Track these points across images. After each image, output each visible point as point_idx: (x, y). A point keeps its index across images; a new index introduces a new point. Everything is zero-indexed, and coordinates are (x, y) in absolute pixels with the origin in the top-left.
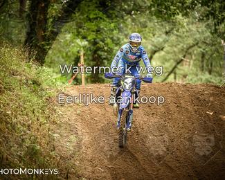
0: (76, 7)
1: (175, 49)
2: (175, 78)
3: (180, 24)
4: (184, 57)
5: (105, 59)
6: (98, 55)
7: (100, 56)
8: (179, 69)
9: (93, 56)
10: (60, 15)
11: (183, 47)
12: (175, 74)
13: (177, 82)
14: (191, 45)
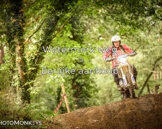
0: (49, 44)
1: (144, 65)
2: (149, 90)
3: (144, 41)
4: (153, 70)
5: (83, 85)
6: (77, 83)
7: (78, 84)
8: (151, 82)
9: (72, 84)
10: (36, 55)
11: (150, 61)
12: (148, 86)
13: (151, 93)
14: (158, 58)
